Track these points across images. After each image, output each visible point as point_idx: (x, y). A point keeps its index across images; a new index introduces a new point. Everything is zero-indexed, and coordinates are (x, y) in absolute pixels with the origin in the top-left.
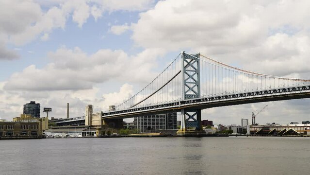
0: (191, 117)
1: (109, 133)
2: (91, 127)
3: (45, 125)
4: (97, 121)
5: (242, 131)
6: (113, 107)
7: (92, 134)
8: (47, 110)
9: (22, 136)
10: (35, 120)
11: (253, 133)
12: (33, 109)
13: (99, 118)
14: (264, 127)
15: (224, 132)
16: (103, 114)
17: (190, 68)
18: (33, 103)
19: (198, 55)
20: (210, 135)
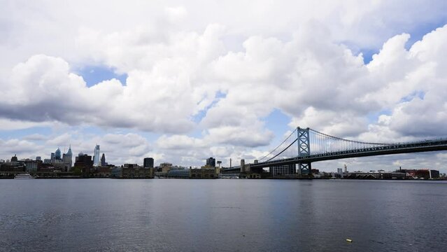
0: (304, 167)
1: (255, 176)
2: (245, 172)
3: (218, 172)
4: (247, 169)
5: (338, 176)
6: (256, 161)
7: (244, 177)
8: (219, 162)
9: (206, 177)
10: (213, 168)
11: (346, 177)
12: (211, 162)
13: (249, 167)
14: (352, 174)
15: (327, 177)
16: (251, 165)
17: (303, 137)
18: (211, 158)
19: (308, 129)
20: (317, 178)
